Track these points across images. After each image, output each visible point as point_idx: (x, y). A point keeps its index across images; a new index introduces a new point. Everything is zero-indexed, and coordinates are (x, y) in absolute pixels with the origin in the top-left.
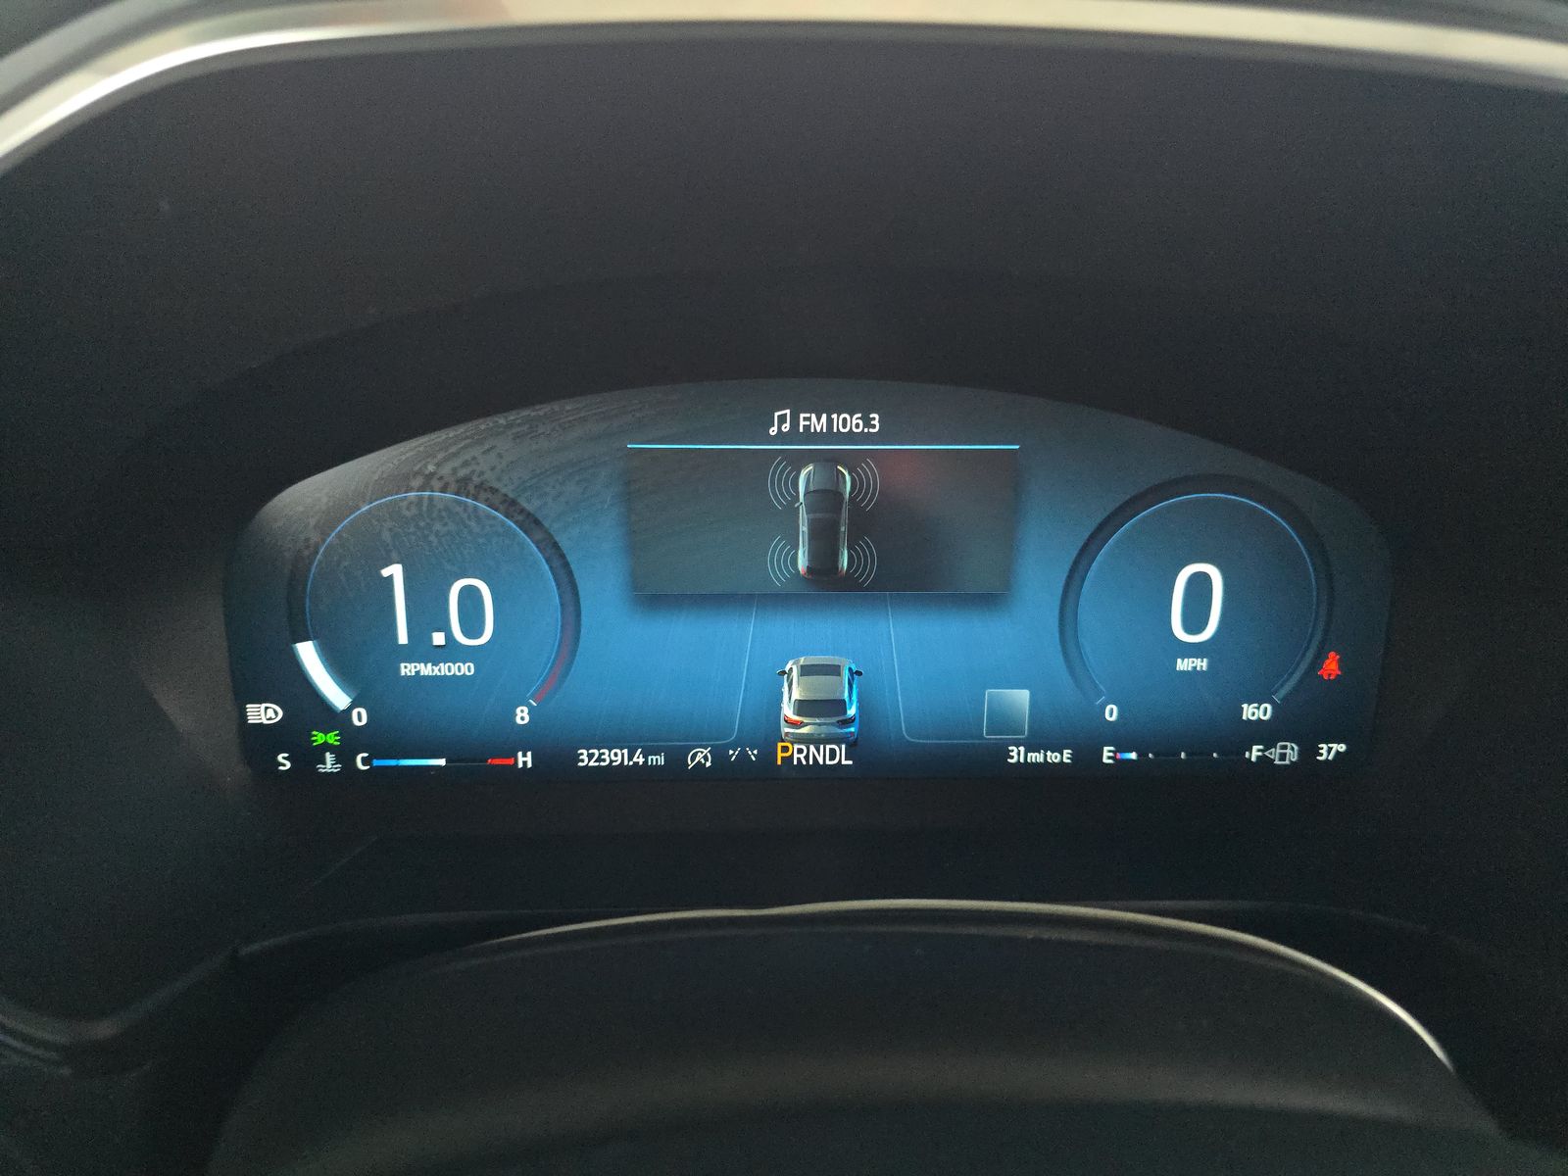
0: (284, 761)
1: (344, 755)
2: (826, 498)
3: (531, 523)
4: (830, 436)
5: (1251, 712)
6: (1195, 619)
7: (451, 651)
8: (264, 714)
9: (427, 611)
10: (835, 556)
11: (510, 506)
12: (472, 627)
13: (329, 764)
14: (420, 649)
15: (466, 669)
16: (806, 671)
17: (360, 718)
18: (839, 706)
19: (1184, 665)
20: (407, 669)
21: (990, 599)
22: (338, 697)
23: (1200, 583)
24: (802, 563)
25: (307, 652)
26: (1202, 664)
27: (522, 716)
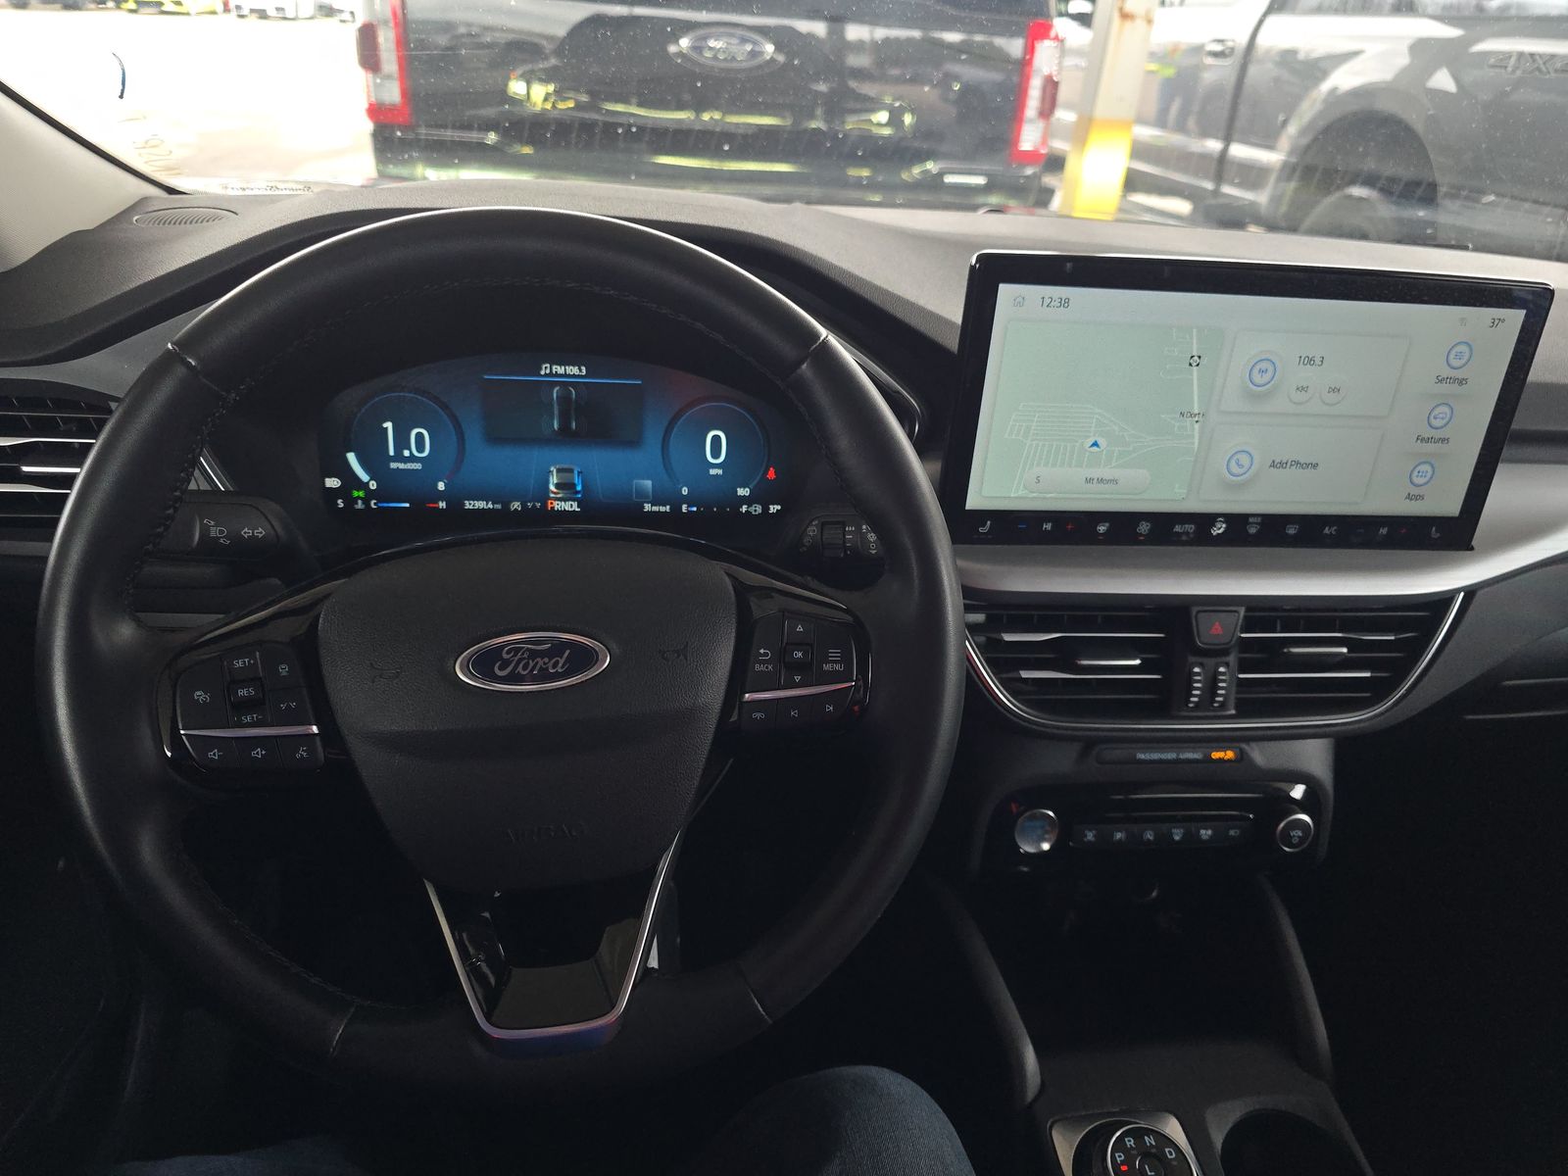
0: (340, 503)
1: (366, 501)
2: (564, 399)
3: (445, 407)
4: (565, 375)
5: (743, 492)
6: (716, 453)
7: (412, 459)
8: (332, 483)
9: (402, 442)
10: (570, 424)
11: (436, 400)
12: (420, 447)
13: (360, 505)
14: (399, 458)
15: (418, 466)
16: (558, 471)
17: (373, 485)
18: (573, 486)
19: (713, 472)
20: (393, 465)
21: (633, 442)
22: (364, 477)
23: (716, 439)
24: (556, 426)
25: (351, 457)
26: (720, 472)
27: (441, 486)
